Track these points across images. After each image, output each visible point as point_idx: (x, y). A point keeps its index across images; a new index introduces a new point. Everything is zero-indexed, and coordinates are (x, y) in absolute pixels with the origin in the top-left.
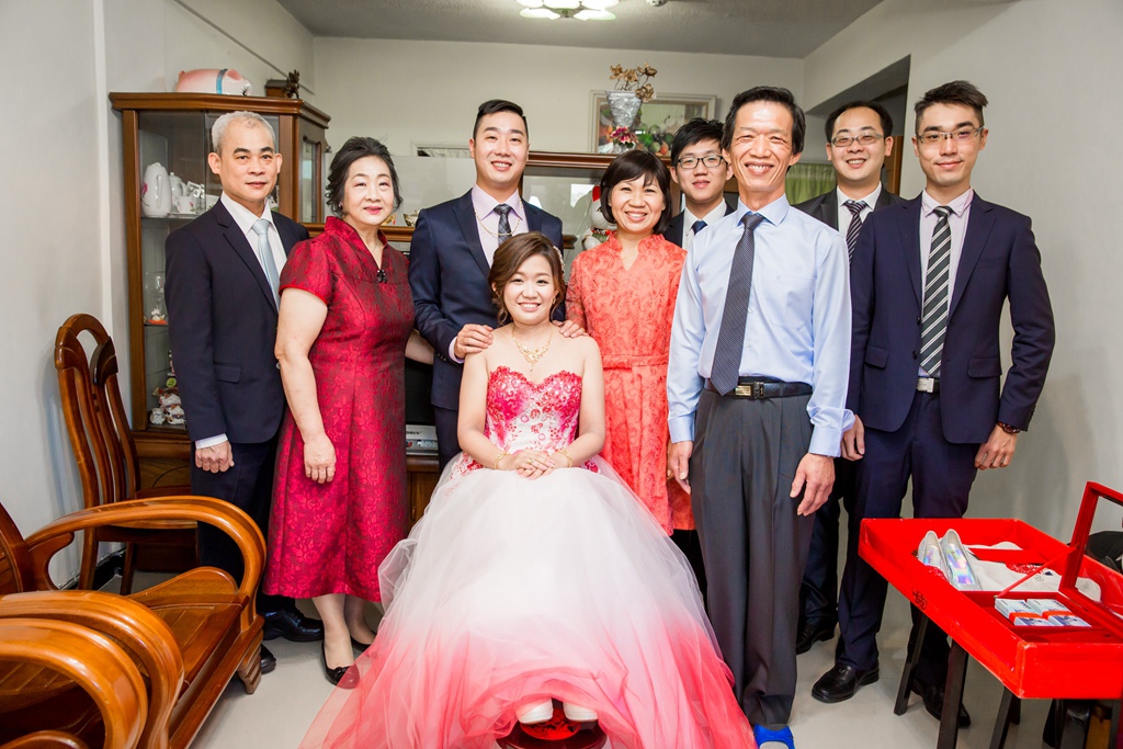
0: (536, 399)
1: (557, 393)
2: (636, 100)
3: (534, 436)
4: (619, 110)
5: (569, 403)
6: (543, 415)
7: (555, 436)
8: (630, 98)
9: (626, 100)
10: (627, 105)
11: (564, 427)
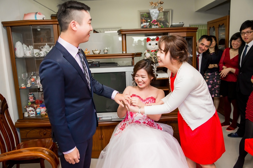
2: (158, 12)
4: (153, 15)
8: (156, 11)
9: (155, 12)
10: (155, 13)
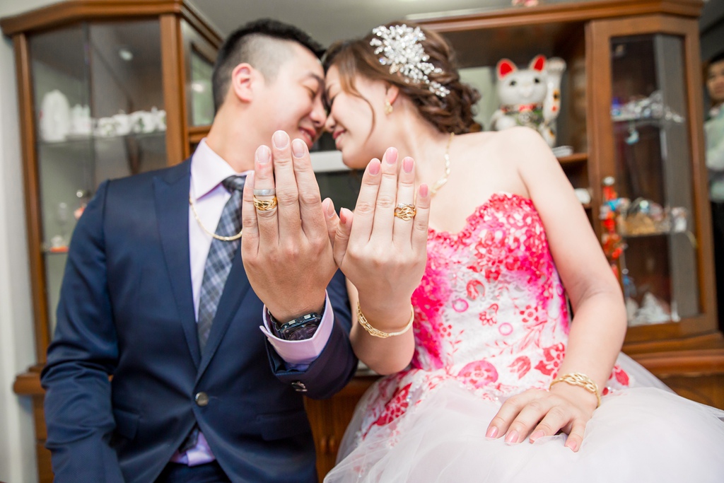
0: (465, 260)
1: (498, 235)
3: (489, 333)
5: (528, 248)
6: (488, 287)
7: (531, 321)
11: (544, 300)
